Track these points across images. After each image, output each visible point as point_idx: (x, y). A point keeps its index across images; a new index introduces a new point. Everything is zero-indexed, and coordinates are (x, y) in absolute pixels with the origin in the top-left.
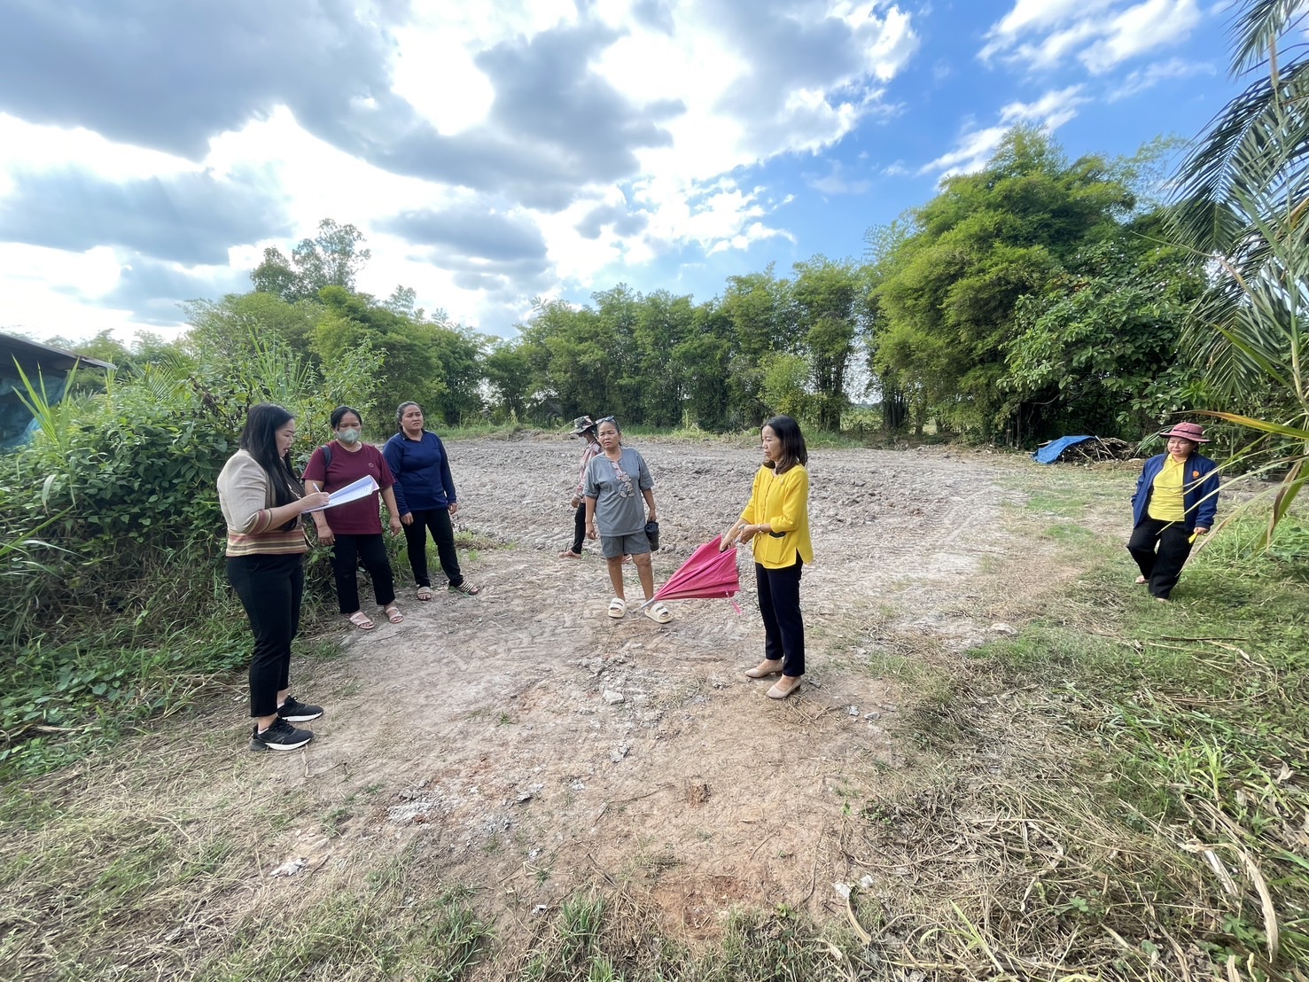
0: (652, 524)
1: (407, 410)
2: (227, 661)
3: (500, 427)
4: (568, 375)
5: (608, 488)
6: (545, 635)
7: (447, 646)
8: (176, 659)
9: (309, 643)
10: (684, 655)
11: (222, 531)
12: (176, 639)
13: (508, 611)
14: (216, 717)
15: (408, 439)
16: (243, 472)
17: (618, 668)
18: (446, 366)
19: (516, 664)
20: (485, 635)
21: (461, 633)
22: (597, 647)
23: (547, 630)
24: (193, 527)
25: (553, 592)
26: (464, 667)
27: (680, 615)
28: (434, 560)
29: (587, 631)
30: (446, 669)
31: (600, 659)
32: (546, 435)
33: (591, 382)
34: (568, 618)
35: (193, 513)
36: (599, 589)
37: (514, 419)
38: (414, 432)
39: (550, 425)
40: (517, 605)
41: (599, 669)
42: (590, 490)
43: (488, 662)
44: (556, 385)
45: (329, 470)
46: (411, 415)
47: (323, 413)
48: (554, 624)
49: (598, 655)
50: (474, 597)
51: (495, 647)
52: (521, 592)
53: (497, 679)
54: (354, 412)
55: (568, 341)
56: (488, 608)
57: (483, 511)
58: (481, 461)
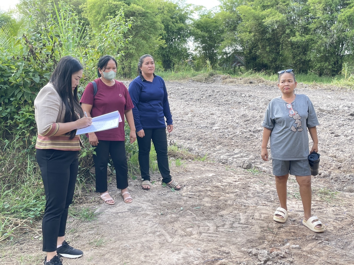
0: (314, 155)
1: (146, 60)
2: (32, 213)
3: (199, 72)
4: (252, 34)
5: (282, 122)
6: (226, 227)
7: (159, 223)
8: (6, 207)
9: (76, 208)
10: (334, 260)
11: (34, 132)
12: (7, 195)
13: (200, 205)
14: (25, 246)
15: (145, 81)
16: (48, 97)
17: (279, 261)
18: (167, 28)
19: (205, 244)
20: (185, 219)
21: (169, 216)
22: (263, 242)
23: (227, 223)
24: (18, 128)
25: (232, 196)
26: (170, 240)
27: (332, 228)
28: (154, 163)
29: (257, 229)
30: (158, 239)
31: (266, 252)
32: (231, 80)
33: (269, 39)
34: (243, 217)
35: (19, 119)
36: (267, 199)
37: (209, 67)
38: (149, 75)
39: (235, 72)
40: (207, 202)
41: (265, 259)
42: (267, 123)
43: (186, 239)
44: (242, 42)
45: (96, 97)
46: (148, 63)
47: (92, 60)
48: (232, 219)
49: (265, 248)
50: (178, 192)
51: (191, 229)
52: (209, 193)
53: (192, 252)
54: (114, 60)
55: (255, 9)
56: (187, 201)
57: (185, 132)
58: (185, 96)
